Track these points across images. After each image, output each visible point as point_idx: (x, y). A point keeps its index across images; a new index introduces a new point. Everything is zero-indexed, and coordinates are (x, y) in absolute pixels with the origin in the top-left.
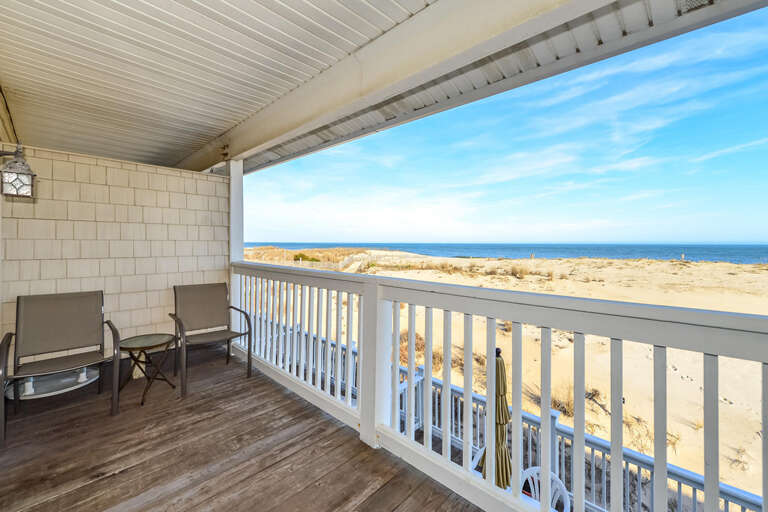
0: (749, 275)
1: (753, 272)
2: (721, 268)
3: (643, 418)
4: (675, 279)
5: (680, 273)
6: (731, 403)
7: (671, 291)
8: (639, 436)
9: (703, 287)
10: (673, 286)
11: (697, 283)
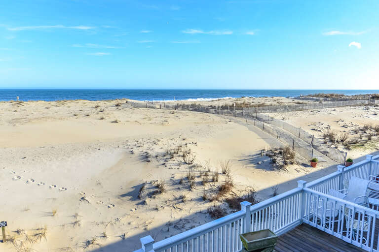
0: (55, 108)
1: (56, 106)
2: (40, 104)
3: (21, 228)
4: (17, 115)
5: (18, 110)
6: (66, 189)
7: (17, 124)
8: (22, 244)
9: (35, 119)
10: (17, 120)
11: (31, 116)
